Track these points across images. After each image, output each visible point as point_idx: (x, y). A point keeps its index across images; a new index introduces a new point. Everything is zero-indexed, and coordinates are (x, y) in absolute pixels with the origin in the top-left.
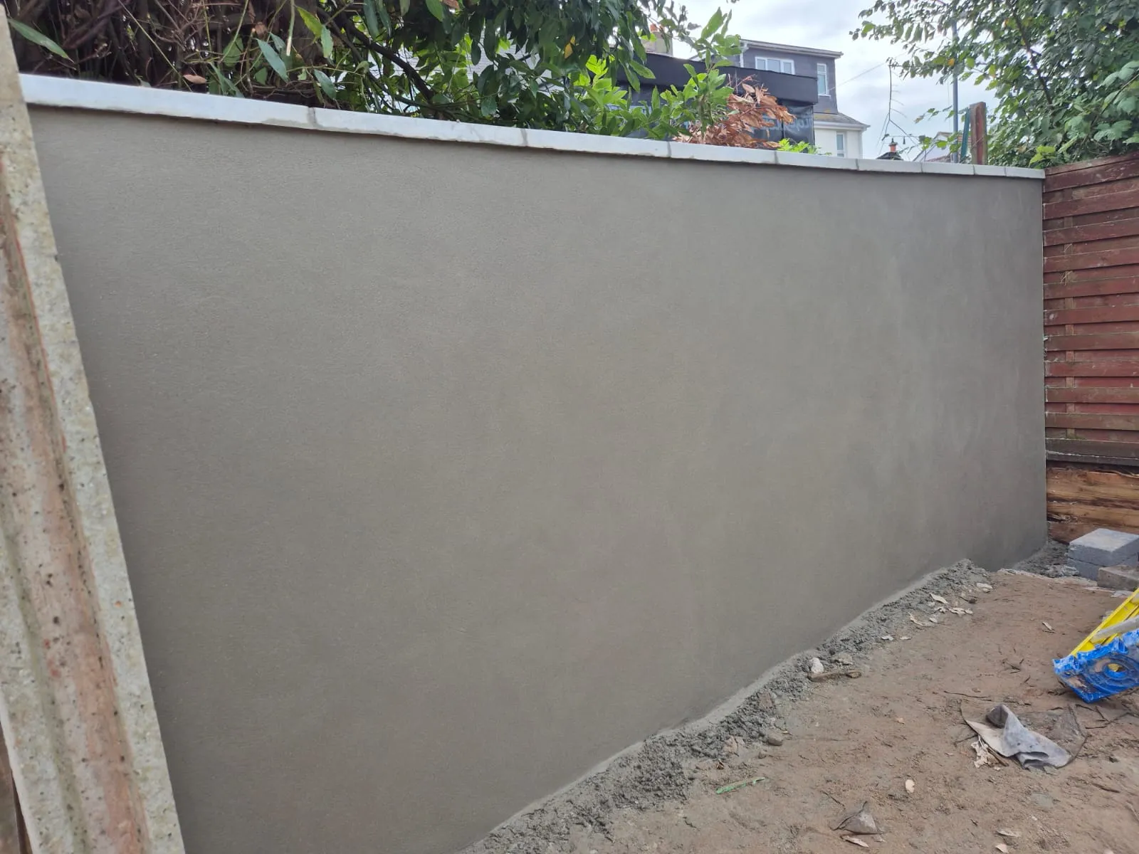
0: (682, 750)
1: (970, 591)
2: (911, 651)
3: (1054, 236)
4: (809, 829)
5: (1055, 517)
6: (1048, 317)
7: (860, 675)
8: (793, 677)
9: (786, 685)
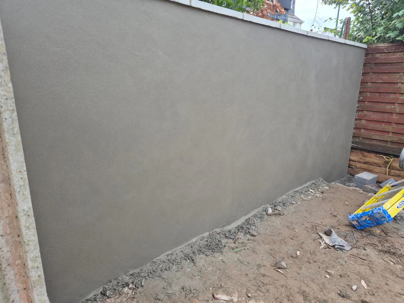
0: (222, 236)
1: (322, 189)
2: (301, 208)
3: (367, 69)
4: (264, 266)
5: (351, 166)
6: (360, 98)
7: (284, 215)
8: (261, 213)
9: (259, 216)
